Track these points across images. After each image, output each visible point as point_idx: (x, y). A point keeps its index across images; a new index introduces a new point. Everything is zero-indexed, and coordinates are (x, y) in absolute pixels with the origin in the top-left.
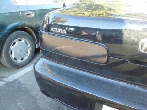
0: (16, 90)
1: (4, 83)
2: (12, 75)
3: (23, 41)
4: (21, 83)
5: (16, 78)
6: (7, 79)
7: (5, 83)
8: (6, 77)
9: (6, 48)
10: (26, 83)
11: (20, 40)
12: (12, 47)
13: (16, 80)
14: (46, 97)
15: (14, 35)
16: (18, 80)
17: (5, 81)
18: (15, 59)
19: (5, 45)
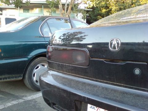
0: (31, 107)
1: (22, 101)
2: (32, 95)
3: (46, 66)
4: (37, 102)
5: (34, 98)
6: (26, 98)
7: (24, 100)
8: (26, 96)
9: (30, 70)
10: (41, 103)
11: (43, 65)
12: (35, 71)
13: (33, 100)
14: (47, 105)
15: (38, 60)
16: (35, 100)
17: (24, 99)
18: (37, 81)
19: (29, 67)
